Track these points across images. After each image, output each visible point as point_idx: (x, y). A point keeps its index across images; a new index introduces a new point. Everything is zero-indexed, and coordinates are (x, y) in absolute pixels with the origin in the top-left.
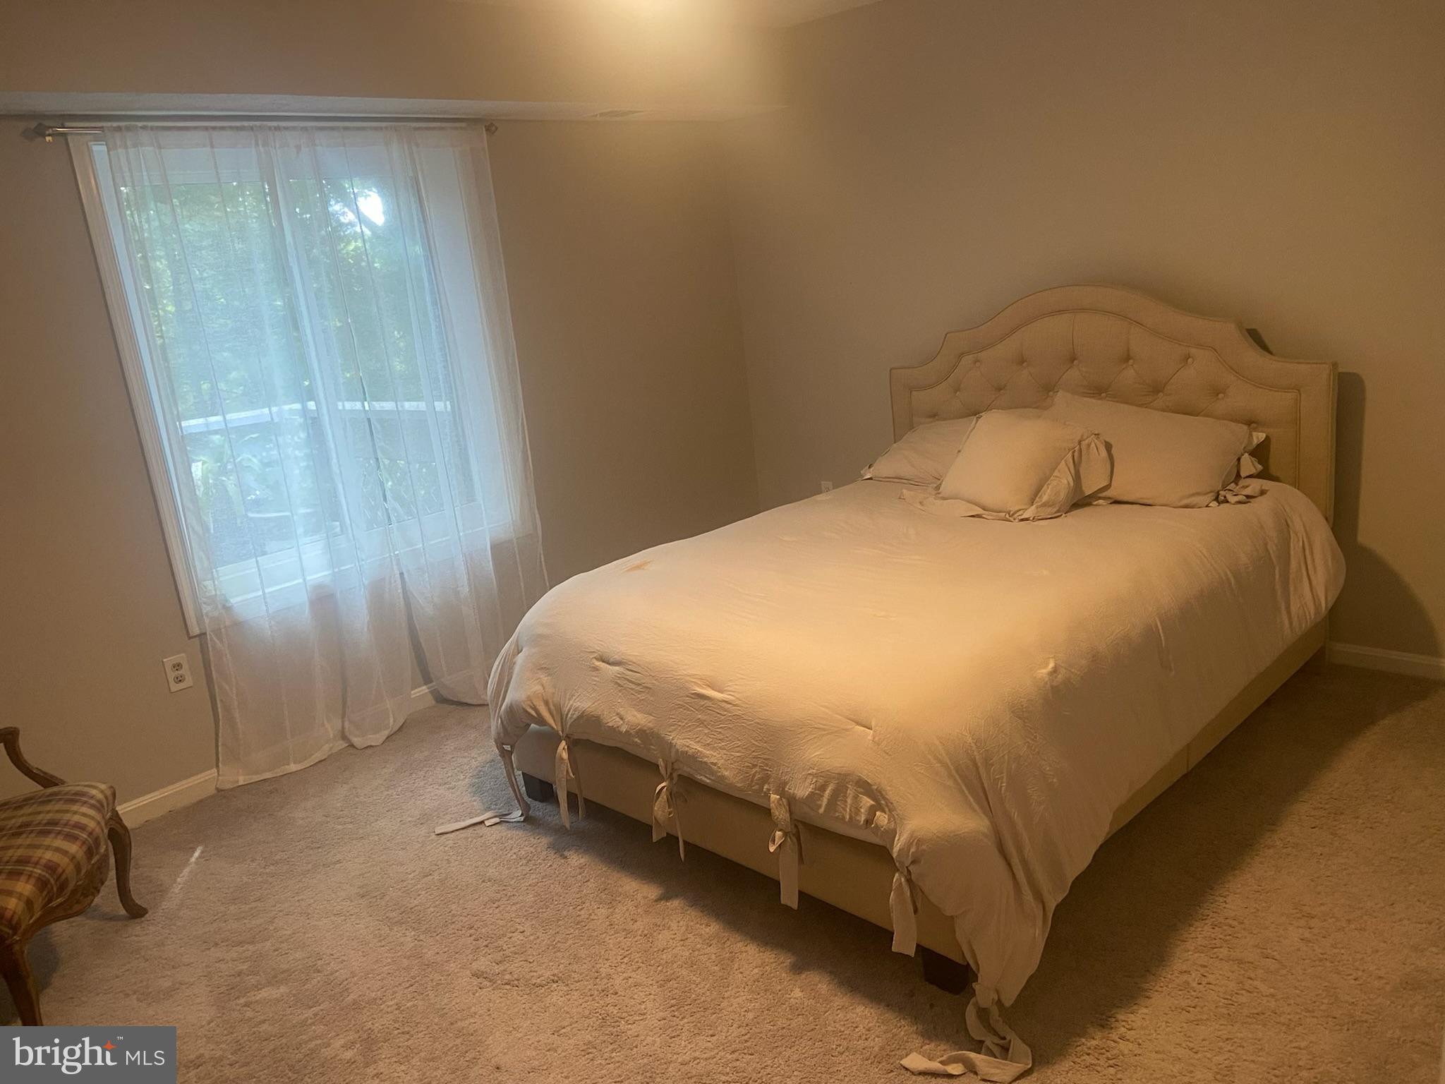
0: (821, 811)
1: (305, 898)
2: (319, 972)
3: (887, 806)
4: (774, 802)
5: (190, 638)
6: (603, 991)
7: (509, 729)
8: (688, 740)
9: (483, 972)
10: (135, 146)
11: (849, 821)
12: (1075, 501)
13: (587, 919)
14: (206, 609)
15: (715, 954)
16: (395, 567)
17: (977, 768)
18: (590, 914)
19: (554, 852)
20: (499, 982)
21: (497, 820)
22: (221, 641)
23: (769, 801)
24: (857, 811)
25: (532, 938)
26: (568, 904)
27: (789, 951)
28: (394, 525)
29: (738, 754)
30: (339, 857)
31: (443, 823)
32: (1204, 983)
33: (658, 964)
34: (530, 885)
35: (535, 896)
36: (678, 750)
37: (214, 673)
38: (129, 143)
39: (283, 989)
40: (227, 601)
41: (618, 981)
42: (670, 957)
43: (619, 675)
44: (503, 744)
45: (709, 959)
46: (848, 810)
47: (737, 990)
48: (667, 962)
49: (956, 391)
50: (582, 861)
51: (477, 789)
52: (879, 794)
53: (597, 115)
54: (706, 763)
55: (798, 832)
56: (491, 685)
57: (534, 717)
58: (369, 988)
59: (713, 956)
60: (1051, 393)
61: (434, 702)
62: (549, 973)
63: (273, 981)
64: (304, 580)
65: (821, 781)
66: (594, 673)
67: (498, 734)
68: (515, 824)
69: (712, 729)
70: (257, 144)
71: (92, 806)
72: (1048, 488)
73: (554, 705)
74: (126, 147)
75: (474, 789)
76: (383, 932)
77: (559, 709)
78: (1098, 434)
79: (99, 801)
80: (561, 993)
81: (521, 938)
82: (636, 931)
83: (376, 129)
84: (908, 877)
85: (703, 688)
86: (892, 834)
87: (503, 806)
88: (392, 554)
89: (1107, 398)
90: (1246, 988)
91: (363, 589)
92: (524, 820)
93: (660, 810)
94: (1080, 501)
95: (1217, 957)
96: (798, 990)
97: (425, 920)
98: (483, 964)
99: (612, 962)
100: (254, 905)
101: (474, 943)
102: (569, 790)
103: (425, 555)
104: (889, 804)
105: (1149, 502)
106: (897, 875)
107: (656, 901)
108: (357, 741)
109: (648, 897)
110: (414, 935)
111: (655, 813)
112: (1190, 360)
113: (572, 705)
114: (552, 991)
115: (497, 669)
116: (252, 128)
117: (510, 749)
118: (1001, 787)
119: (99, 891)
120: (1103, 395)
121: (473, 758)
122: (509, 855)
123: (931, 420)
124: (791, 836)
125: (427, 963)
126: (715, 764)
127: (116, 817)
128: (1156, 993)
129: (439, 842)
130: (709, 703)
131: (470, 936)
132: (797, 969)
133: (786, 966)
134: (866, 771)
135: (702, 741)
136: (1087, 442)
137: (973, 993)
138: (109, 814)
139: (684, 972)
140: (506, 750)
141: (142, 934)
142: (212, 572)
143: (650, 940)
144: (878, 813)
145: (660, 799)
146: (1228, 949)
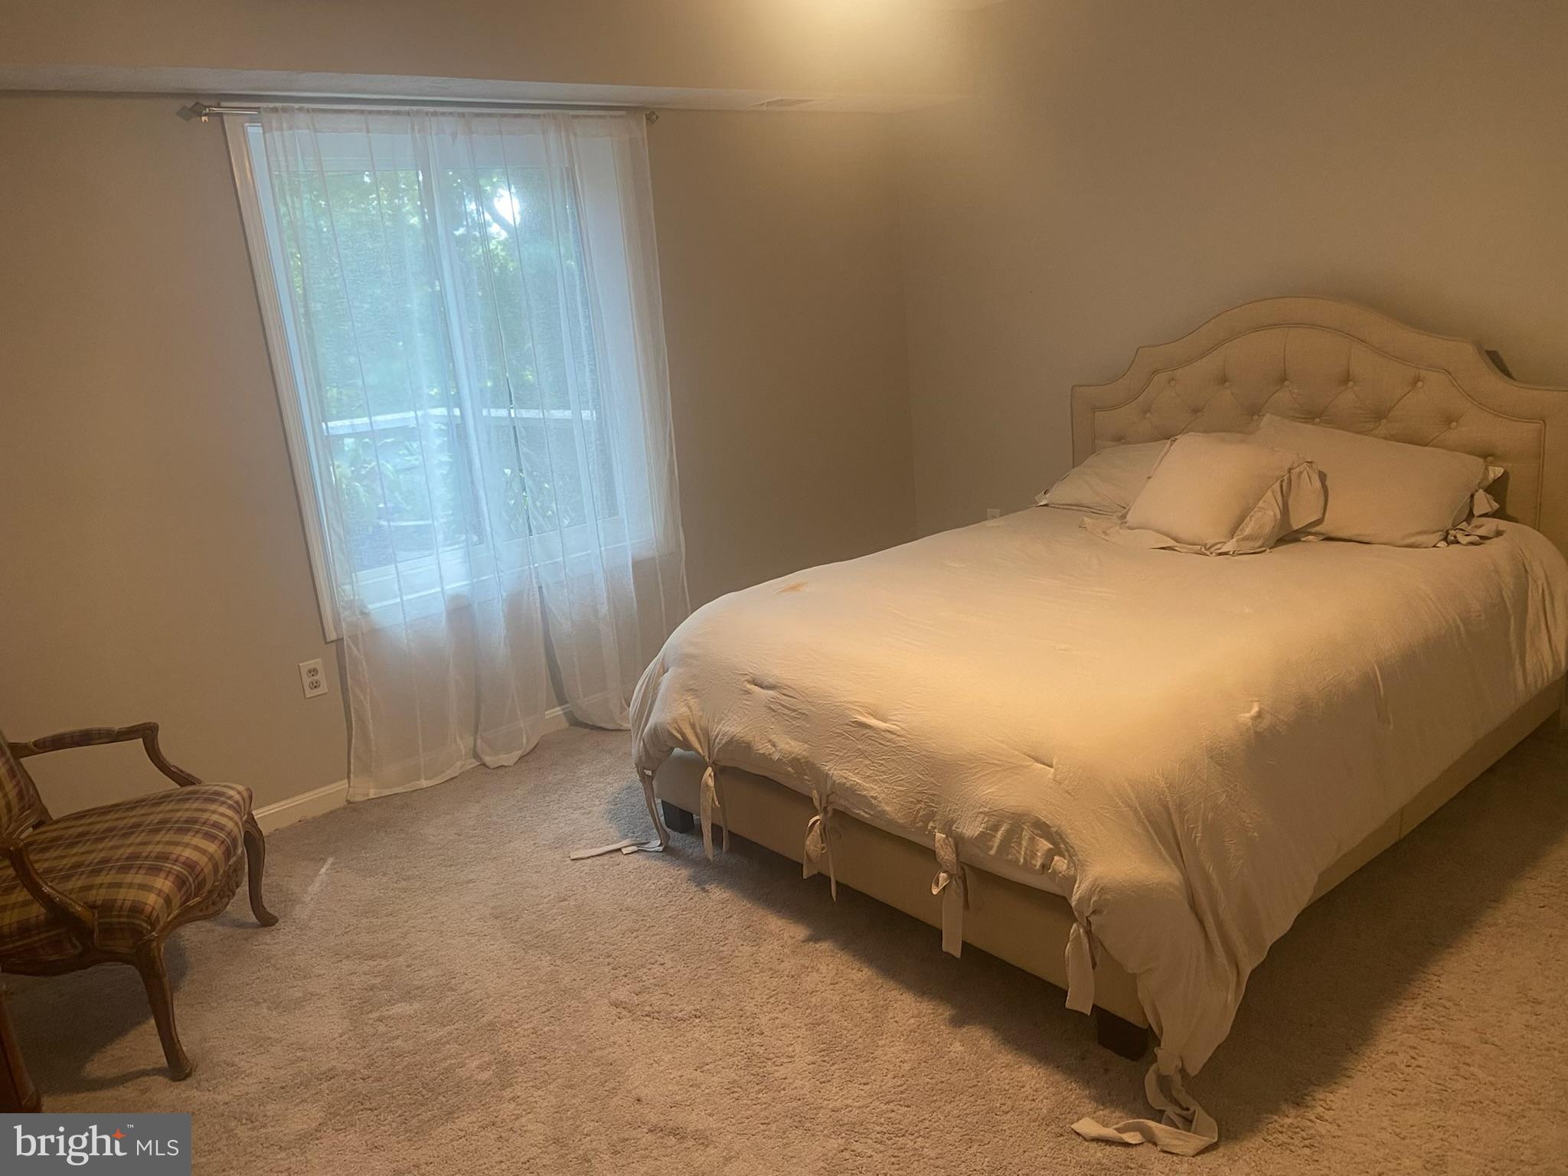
0: (993, 852)
1: (437, 915)
2: (453, 990)
3: (1067, 851)
4: (939, 841)
5: (326, 643)
6: (748, 1030)
7: (651, 753)
8: (847, 772)
9: (621, 1002)
10: (290, 128)
11: (1022, 866)
12: (1281, 536)
13: (731, 955)
14: (345, 614)
15: (868, 1000)
16: (534, 581)
17: (1170, 815)
18: (734, 951)
19: (695, 884)
20: (639, 1013)
21: (635, 848)
22: (356, 646)
23: (934, 840)
24: (1033, 855)
25: (672, 971)
26: (711, 939)
27: (948, 1002)
28: (535, 536)
29: (902, 788)
30: (472, 876)
31: (578, 849)
32: (1413, 1065)
33: (806, 1007)
34: (670, 917)
35: (674, 929)
36: (835, 781)
37: (349, 679)
38: (285, 125)
39: (416, 1006)
40: (365, 607)
41: (764, 1019)
42: (819, 1000)
43: (773, 700)
44: (644, 768)
45: (861, 1005)
46: (1023, 853)
47: (892, 1039)
48: (815, 1005)
49: (1146, 412)
50: (725, 895)
51: (614, 816)
52: (1058, 837)
53: (763, 104)
54: (865, 796)
55: (965, 874)
56: (633, 707)
57: (679, 740)
58: (504, 1010)
59: (866, 1003)
60: (1256, 417)
61: (567, 725)
62: (691, 1007)
63: (407, 996)
64: (443, 589)
65: (993, 820)
66: (745, 697)
67: (640, 758)
68: (653, 854)
69: (873, 760)
70: (413, 129)
71: (230, 807)
72: (1251, 520)
73: (701, 730)
74: (281, 129)
75: (610, 816)
76: (518, 954)
77: (706, 732)
78: (1311, 462)
79: (237, 802)
80: (704, 1029)
81: (661, 970)
82: (783, 971)
83: (534, 116)
84: (1089, 928)
85: (865, 716)
86: (1071, 881)
87: (641, 835)
88: (532, 566)
89: (1322, 424)
90: (1461, 1074)
91: (501, 602)
92: (663, 849)
93: (812, 843)
94: (1286, 536)
95: (1429, 1040)
96: (958, 1044)
97: (560, 946)
98: (622, 994)
99: (757, 1001)
100: (385, 919)
101: (612, 972)
102: (714, 822)
103: (565, 568)
104: (1070, 849)
105: (1367, 539)
106: (1075, 925)
107: (803, 942)
108: (488, 759)
109: (794, 937)
110: (550, 960)
111: (807, 848)
112: (1420, 384)
113: (721, 729)
114: (694, 1026)
115: (640, 689)
116: (408, 113)
117: (651, 774)
118: (1196, 837)
119: (234, 894)
120: (1317, 420)
121: (609, 784)
122: (648, 885)
123: (1113, 443)
124: (957, 879)
125: (564, 988)
126: (875, 798)
127: (251, 820)
128: (1359, 1073)
129: (574, 867)
130: (870, 733)
131: (608, 965)
132: (957, 1022)
133: (945, 1019)
134: (1045, 812)
135: (861, 772)
136: (1298, 470)
137: (1155, 1059)
138: (246, 816)
139: (835, 1017)
140: (647, 775)
141: (271, 942)
142: (351, 576)
143: (798, 981)
144: (1056, 858)
145: (813, 833)
146: (1441, 1032)
